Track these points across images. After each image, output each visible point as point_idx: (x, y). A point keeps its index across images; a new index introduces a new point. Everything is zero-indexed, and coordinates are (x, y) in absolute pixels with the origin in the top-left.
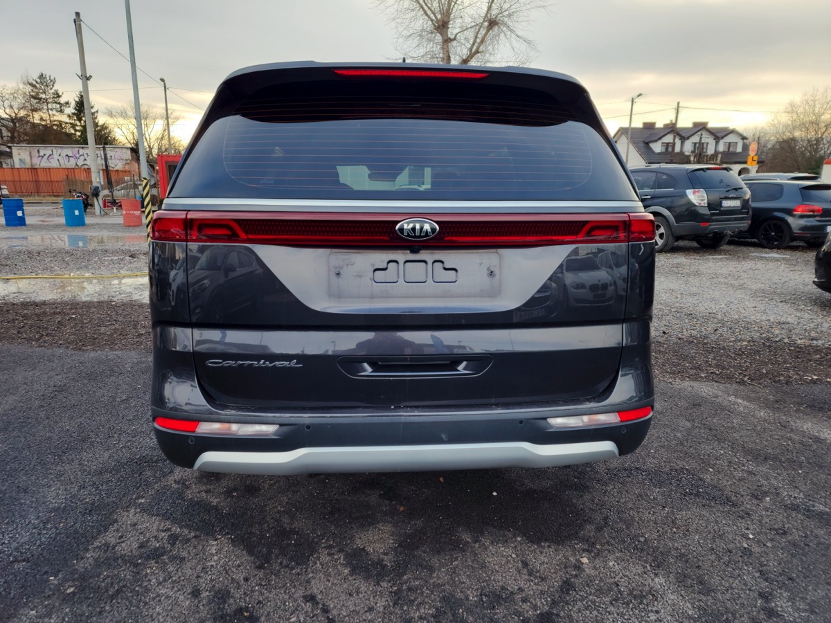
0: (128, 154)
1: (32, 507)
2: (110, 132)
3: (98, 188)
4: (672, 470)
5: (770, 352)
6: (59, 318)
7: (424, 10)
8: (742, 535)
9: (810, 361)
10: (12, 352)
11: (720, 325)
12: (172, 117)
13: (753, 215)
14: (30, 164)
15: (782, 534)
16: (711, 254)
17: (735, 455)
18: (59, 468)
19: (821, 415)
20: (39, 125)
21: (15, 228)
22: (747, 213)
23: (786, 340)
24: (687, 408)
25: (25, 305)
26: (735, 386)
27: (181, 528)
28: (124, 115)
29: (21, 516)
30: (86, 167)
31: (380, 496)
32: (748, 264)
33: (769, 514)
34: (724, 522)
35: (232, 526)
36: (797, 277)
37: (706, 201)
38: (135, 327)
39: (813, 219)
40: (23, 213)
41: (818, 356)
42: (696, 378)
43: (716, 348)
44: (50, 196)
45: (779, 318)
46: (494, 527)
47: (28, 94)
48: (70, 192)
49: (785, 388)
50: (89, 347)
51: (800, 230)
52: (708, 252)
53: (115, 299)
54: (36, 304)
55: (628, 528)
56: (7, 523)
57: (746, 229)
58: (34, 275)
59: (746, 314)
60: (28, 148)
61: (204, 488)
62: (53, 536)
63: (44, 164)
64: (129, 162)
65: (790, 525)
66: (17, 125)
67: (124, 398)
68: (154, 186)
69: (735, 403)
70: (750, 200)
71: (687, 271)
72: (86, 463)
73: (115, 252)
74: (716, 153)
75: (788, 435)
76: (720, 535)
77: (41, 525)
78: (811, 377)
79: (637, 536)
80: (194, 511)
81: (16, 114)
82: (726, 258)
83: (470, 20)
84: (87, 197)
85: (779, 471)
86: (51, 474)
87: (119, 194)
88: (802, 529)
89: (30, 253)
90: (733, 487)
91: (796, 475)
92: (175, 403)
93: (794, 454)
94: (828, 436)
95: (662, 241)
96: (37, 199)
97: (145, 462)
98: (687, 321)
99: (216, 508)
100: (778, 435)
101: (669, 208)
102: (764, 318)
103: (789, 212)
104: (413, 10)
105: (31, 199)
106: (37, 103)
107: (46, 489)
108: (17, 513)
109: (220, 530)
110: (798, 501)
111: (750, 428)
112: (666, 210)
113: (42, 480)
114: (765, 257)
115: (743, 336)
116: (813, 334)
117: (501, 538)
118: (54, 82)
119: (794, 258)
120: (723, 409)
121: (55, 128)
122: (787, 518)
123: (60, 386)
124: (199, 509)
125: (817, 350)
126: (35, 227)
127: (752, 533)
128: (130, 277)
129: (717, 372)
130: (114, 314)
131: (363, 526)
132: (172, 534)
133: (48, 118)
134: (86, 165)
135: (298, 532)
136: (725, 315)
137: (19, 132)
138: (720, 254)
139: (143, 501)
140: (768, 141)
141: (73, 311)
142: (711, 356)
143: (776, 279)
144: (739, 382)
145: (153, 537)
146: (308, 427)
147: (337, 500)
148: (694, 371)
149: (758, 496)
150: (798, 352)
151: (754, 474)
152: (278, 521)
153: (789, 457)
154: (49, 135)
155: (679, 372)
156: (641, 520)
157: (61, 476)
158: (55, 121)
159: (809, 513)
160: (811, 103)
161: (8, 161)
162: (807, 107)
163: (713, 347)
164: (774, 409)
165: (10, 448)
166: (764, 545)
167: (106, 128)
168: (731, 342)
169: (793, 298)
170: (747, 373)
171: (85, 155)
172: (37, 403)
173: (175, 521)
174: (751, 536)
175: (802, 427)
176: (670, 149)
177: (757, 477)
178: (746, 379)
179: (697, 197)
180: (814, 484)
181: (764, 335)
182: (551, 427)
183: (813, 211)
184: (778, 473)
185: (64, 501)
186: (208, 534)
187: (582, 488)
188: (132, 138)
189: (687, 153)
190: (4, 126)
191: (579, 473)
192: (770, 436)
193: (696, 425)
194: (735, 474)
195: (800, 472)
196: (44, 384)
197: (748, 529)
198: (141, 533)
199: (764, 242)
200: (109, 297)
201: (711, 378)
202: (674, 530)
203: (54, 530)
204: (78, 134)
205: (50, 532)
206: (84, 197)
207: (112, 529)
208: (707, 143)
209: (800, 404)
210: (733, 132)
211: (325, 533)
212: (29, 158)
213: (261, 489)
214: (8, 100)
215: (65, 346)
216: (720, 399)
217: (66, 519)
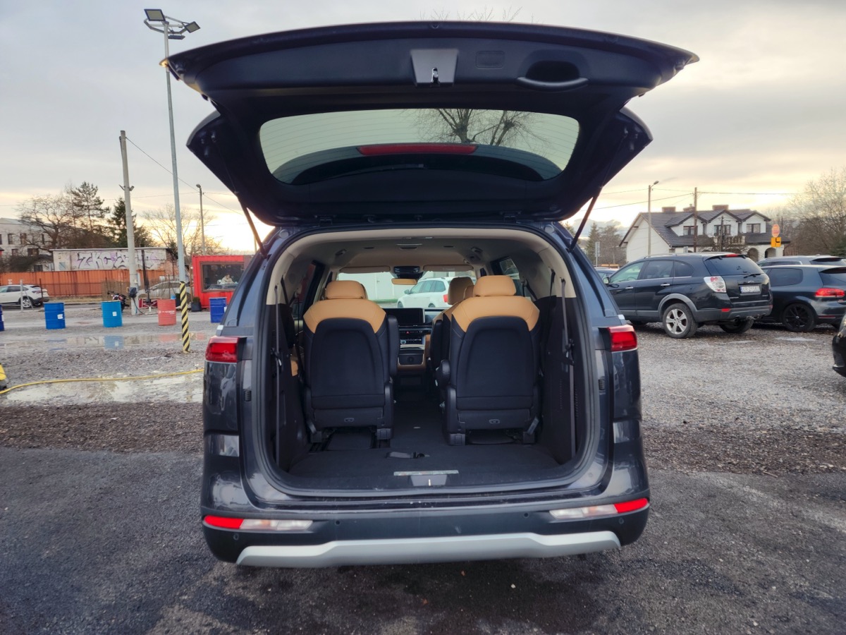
0: (164, 255)
1: (85, 605)
2: (147, 234)
3: (135, 289)
4: (683, 561)
5: (789, 440)
6: (101, 421)
7: (443, 115)
8: (747, 623)
9: (828, 449)
10: (60, 456)
11: (741, 413)
12: (205, 217)
13: (774, 299)
14: (69, 267)
15: (785, 621)
16: (735, 339)
17: (746, 546)
18: (108, 568)
19: (833, 504)
20: (79, 230)
21: (55, 330)
22: (768, 298)
23: (806, 428)
24: (702, 500)
25: (69, 408)
26: (751, 476)
27: (221, 623)
28: (160, 216)
29: (76, 613)
30: (123, 268)
31: (405, 590)
32: (772, 349)
33: (774, 602)
34: (730, 611)
35: (268, 620)
36: (822, 362)
37: (724, 288)
38: (173, 428)
39: (835, 302)
40: (63, 316)
41: (836, 444)
42: (712, 469)
43: (735, 438)
44: (88, 297)
45: (800, 405)
46: (512, 618)
47: (71, 201)
48: (108, 294)
49: (801, 477)
50: (130, 449)
51: (823, 313)
52: (733, 337)
53: (153, 400)
54: (79, 408)
55: (639, 618)
56: (64, 620)
57: (769, 314)
58: (75, 378)
59: (768, 402)
60: (69, 252)
61: (241, 584)
62: (106, 631)
63: (84, 266)
64: (164, 261)
65: (794, 613)
66: (59, 231)
67: (165, 499)
68: (188, 285)
69: (750, 493)
70: (770, 285)
71: (710, 357)
72: (133, 562)
73: (152, 352)
74: (740, 235)
75: (799, 525)
76: (725, 624)
77: (95, 621)
78: (827, 465)
79: (647, 625)
80: (232, 606)
81: (59, 221)
82: (750, 343)
83: (488, 123)
84: (124, 297)
85: (788, 561)
86: (101, 573)
87: (155, 293)
88: (805, 616)
89: (70, 355)
90: (741, 576)
91: (803, 565)
92: (222, 502)
93: (804, 543)
94: (838, 525)
95: (685, 327)
96: (75, 300)
97: (187, 561)
98: (708, 409)
99: (253, 604)
100: (789, 525)
101: (689, 295)
102: (785, 405)
103: (811, 295)
104: (433, 116)
105: (69, 301)
106: (79, 210)
107: (97, 588)
108: (72, 611)
109: (257, 625)
110: (803, 589)
111: (763, 518)
112: (686, 297)
113: (94, 579)
114: (790, 341)
115: (764, 424)
116: (834, 421)
117: (518, 629)
118: (95, 190)
119: (820, 342)
120: (737, 499)
121: (95, 232)
122: (791, 606)
123: (105, 488)
124: (237, 604)
125: (836, 438)
126: (74, 330)
127: (756, 621)
128: (166, 377)
129: (735, 462)
130: (152, 415)
131: (388, 619)
132: (213, 629)
133: (89, 223)
134: (123, 266)
135: (329, 626)
136: (747, 403)
137: (60, 237)
138: (745, 339)
139: (186, 597)
140: (792, 221)
141: (114, 413)
142: (729, 446)
143: (800, 364)
144: (756, 473)
145: (196, 631)
146: (338, 522)
147: (365, 594)
148: (712, 462)
149: (764, 585)
150: (817, 440)
151: (763, 564)
152: (310, 615)
153: (798, 546)
154: (90, 240)
155: (697, 463)
156: (652, 610)
157: (110, 575)
158: (95, 226)
159: (814, 601)
160: (830, 183)
161: (49, 265)
162: (827, 188)
163: (732, 437)
164: (787, 499)
165: (62, 549)
166: (767, 632)
167: (144, 230)
168: (750, 431)
169: (815, 385)
170: (764, 463)
171: (123, 257)
172: (85, 506)
173: (216, 616)
174: (755, 624)
175: (813, 516)
176: (692, 232)
177: (766, 567)
178: (762, 469)
179: (715, 284)
180: (820, 572)
181: (784, 423)
182: (553, 518)
183: (835, 294)
184: (786, 563)
185: (114, 598)
186: (245, 628)
187: (596, 580)
188: (167, 238)
189: (710, 236)
190: (46, 232)
191: (595, 565)
192: (782, 526)
193: (710, 516)
194: (744, 563)
195: (808, 561)
196: (91, 487)
197: (753, 617)
198: (186, 628)
199: (789, 326)
200: (147, 398)
201: (729, 468)
202: (683, 619)
203: (106, 626)
204: (117, 237)
205: (103, 628)
206: (121, 298)
207: (159, 624)
208: (730, 225)
209: (812, 493)
210: (755, 213)
211: (353, 626)
212: (69, 261)
213: (293, 585)
214: (51, 207)
215: (108, 449)
216: (735, 490)
217: (117, 616)
